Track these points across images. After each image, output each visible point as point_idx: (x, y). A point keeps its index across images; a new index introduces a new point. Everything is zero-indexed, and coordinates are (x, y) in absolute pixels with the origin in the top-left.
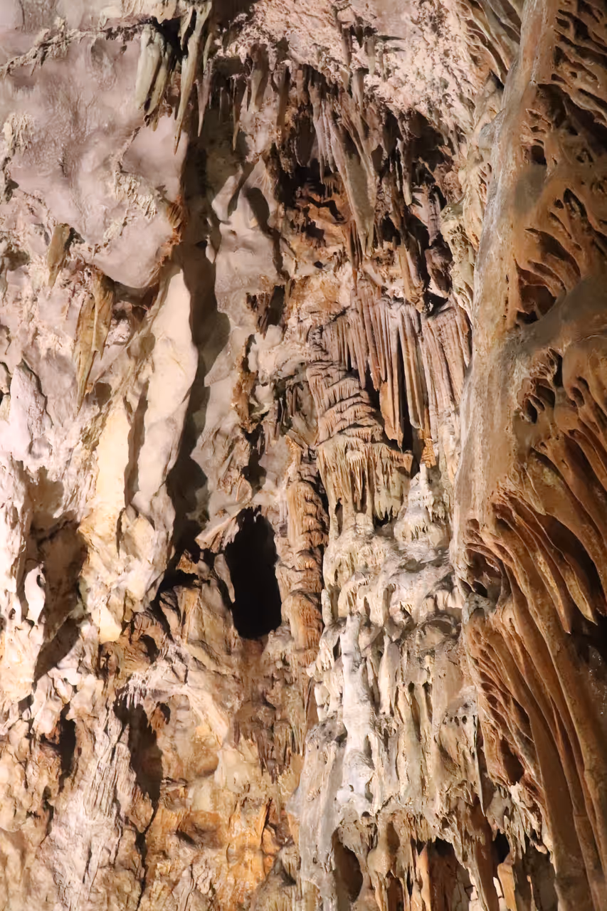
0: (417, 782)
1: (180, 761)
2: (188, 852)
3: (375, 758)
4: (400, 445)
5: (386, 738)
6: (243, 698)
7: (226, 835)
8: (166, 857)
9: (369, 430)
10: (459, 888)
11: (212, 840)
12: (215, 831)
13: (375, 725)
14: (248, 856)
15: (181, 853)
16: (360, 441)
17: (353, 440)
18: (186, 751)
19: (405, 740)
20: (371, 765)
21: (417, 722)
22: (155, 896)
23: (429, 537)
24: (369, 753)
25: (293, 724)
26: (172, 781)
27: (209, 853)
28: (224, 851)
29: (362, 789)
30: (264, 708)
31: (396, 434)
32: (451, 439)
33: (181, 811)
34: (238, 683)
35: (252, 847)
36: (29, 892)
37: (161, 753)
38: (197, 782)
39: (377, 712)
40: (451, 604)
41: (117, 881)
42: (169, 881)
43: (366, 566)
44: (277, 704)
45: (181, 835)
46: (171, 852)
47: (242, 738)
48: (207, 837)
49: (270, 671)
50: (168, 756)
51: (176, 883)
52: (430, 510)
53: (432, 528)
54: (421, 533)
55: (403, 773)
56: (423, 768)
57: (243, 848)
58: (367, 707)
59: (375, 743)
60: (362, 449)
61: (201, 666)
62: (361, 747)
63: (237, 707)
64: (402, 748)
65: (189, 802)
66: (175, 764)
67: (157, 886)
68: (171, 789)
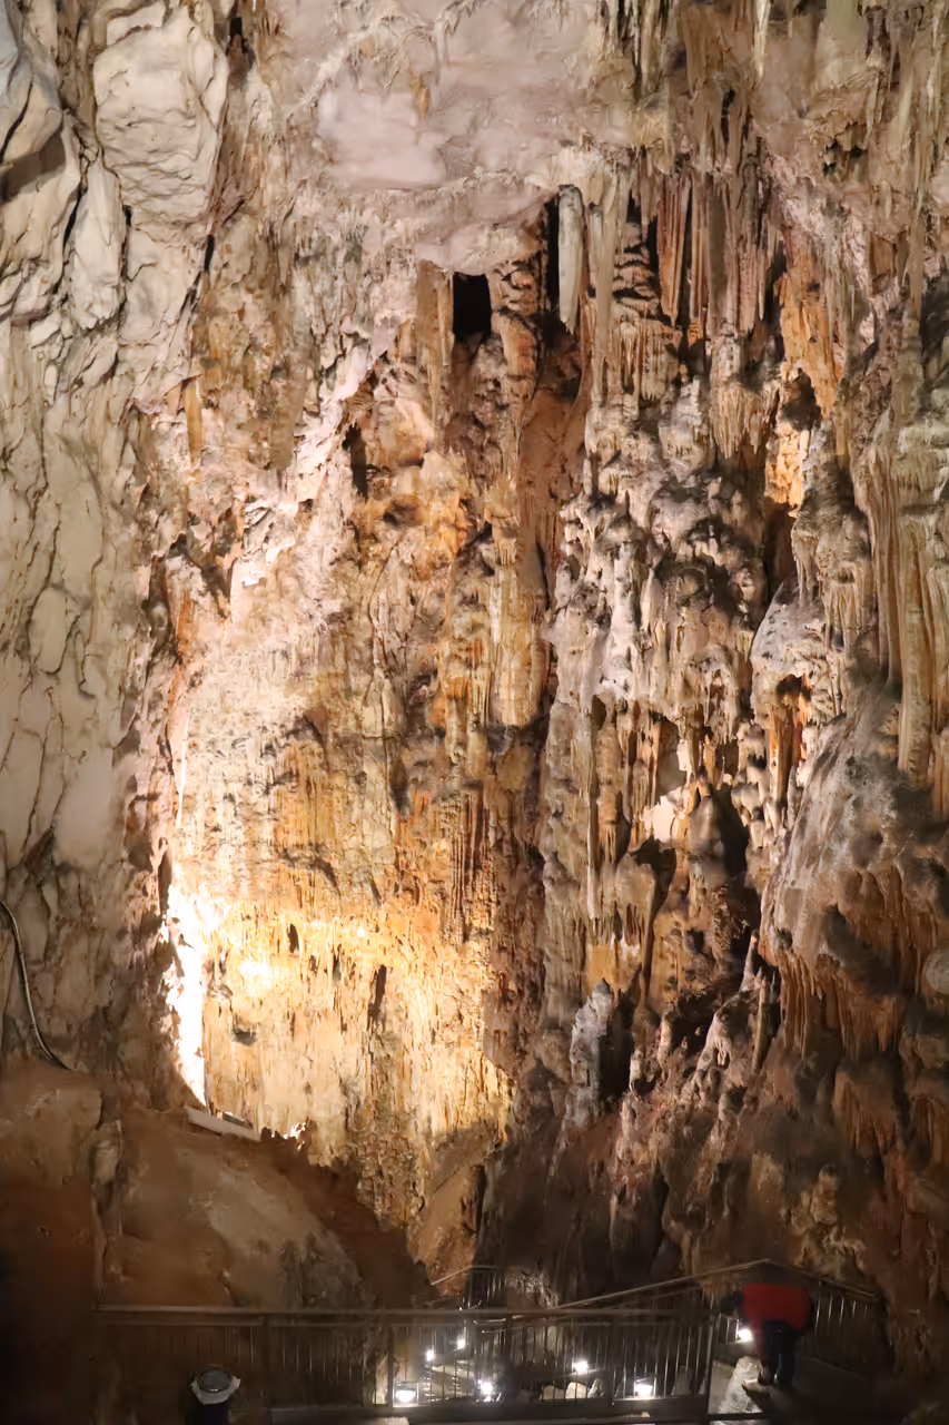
0: (663, 690)
1: (382, 450)
2: (394, 534)
3: (633, 663)
4: (673, 321)
5: (643, 651)
6: (452, 410)
7: (422, 512)
8: (377, 541)
9: (646, 304)
10: (673, 737)
11: (412, 518)
12: (414, 509)
13: (637, 640)
14: (443, 528)
15: (388, 535)
16: (636, 314)
17: (631, 312)
18: (389, 443)
19: (658, 659)
20: (630, 668)
21: (668, 647)
22: (370, 573)
23: (692, 457)
24: (629, 658)
25: (503, 450)
26: (377, 470)
27: (412, 532)
28: (422, 527)
29: (622, 683)
30: (474, 428)
31: (672, 312)
32: (728, 365)
33: (388, 500)
34: (447, 394)
35: (446, 520)
36: (282, 596)
37: (365, 444)
38: (400, 471)
39: (638, 630)
40: (705, 551)
41: (343, 571)
42: (381, 561)
43: (630, 457)
44: (486, 423)
45: (388, 517)
46: (380, 535)
47: (451, 450)
48: (407, 516)
49: (482, 391)
50: (371, 445)
51: (386, 561)
52: (697, 430)
53: (696, 448)
54: (685, 452)
55: (653, 681)
56: (668, 683)
57: (438, 523)
58: (632, 626)
59: (635, 652)
60: (637, 323)
61: (411, 380)
62: (624, 653)
63: (447, 420)
64: (655, 664)
65: (393, 490)
66: (377, 453)
67: (371, 565)
68: (376, 480)
